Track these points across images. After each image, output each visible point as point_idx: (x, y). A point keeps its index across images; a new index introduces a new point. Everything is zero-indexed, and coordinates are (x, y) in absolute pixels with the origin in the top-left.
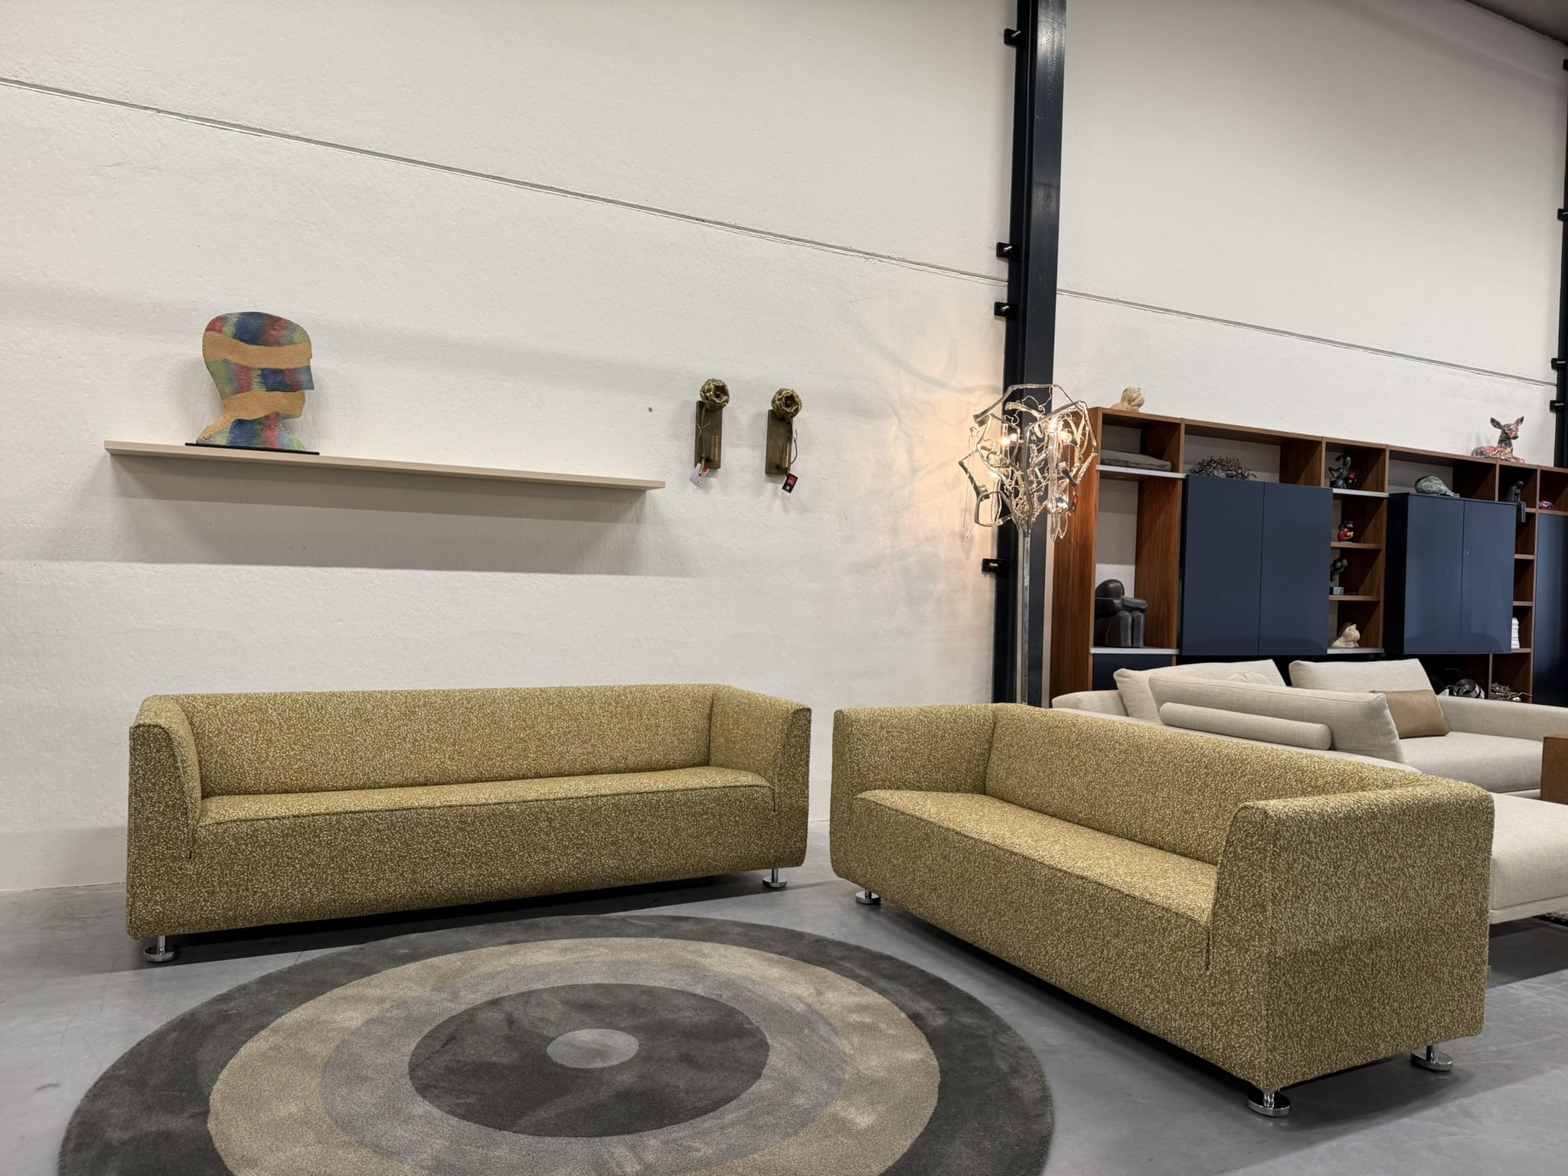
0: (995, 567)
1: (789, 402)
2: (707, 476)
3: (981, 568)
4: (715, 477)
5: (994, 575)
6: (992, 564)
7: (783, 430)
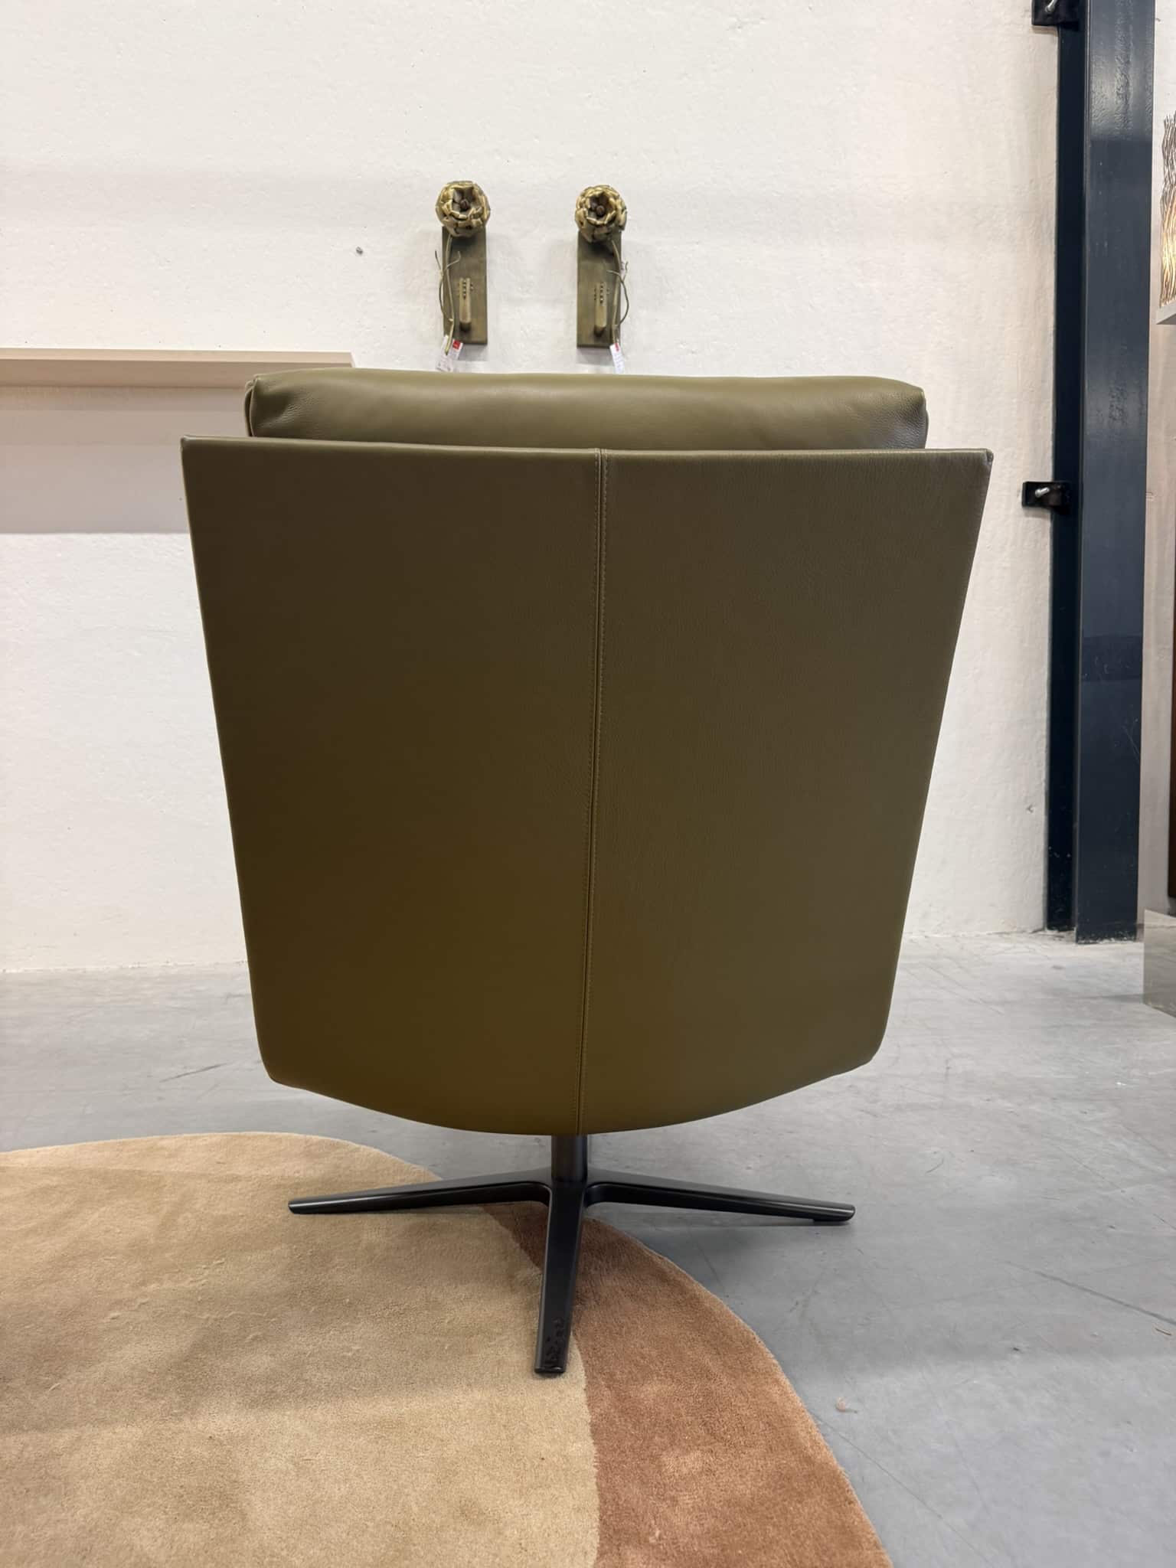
0: (1046, 494)
1: (602, 207)
2: (463, 356)
3: (1020, 499)
4: (484, 360)
5: (1048, 514)
6: (1040, 492)
7: (602, 267)
